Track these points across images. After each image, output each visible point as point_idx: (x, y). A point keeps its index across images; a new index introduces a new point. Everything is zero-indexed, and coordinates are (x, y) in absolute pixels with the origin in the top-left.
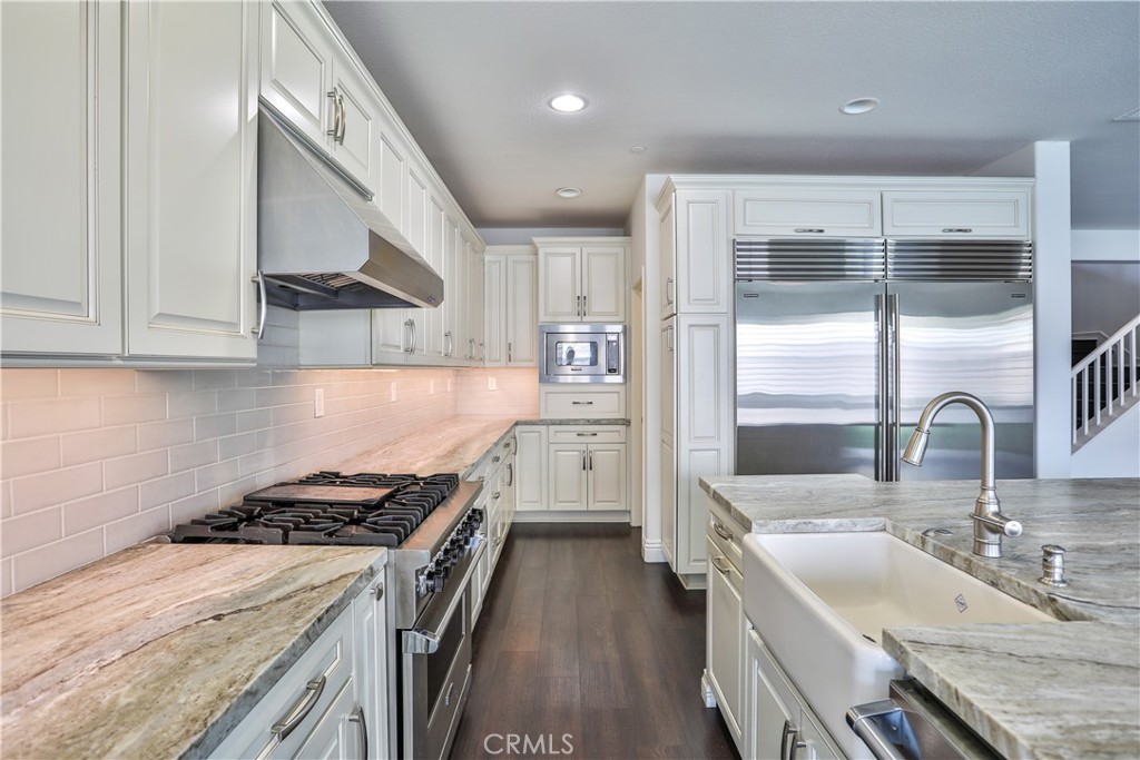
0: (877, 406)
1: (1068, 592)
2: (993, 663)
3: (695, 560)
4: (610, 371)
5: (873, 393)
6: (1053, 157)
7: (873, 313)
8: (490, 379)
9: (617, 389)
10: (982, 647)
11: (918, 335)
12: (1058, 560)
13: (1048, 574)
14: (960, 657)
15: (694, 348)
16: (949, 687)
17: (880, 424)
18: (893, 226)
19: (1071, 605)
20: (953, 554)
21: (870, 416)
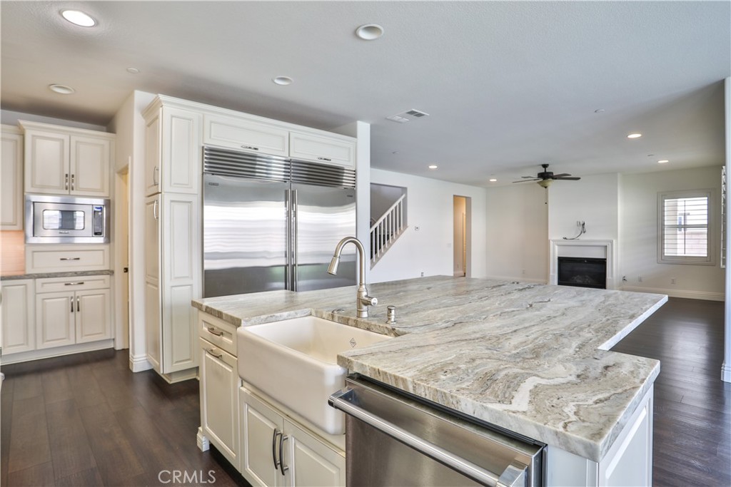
0: (286, 256)
1: (398, 325)
2: (386, 356)
3: (177, 362)
4: (96, 234)
5: (284, 250)
7: (284, 202)
9: (101, 247)
10: (379, 352)
11: (307, 216)
12: (393, 312)
13: (389, 319)
14: (374, 357)
15: (173, 217)
16: (375, 369)
17: (288, 265)
18: (295, 152)
19: (401, 330)
20: (348, 319)
21: (283, 262)
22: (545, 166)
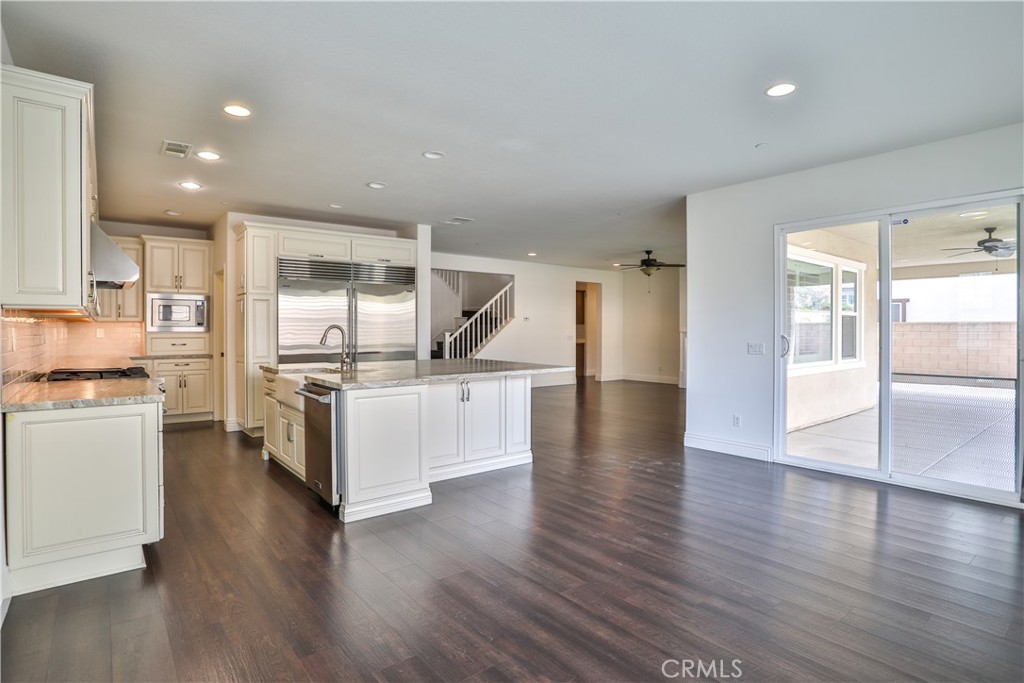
3: (257, 420)
4: (196, 325)
6: (424, 232)
7: (346, 297)
8: (98, 330)
9: (203, 335)
11: (367, 305)
15: (255, 312)
18: (356, 256)
22: (648, 252)
